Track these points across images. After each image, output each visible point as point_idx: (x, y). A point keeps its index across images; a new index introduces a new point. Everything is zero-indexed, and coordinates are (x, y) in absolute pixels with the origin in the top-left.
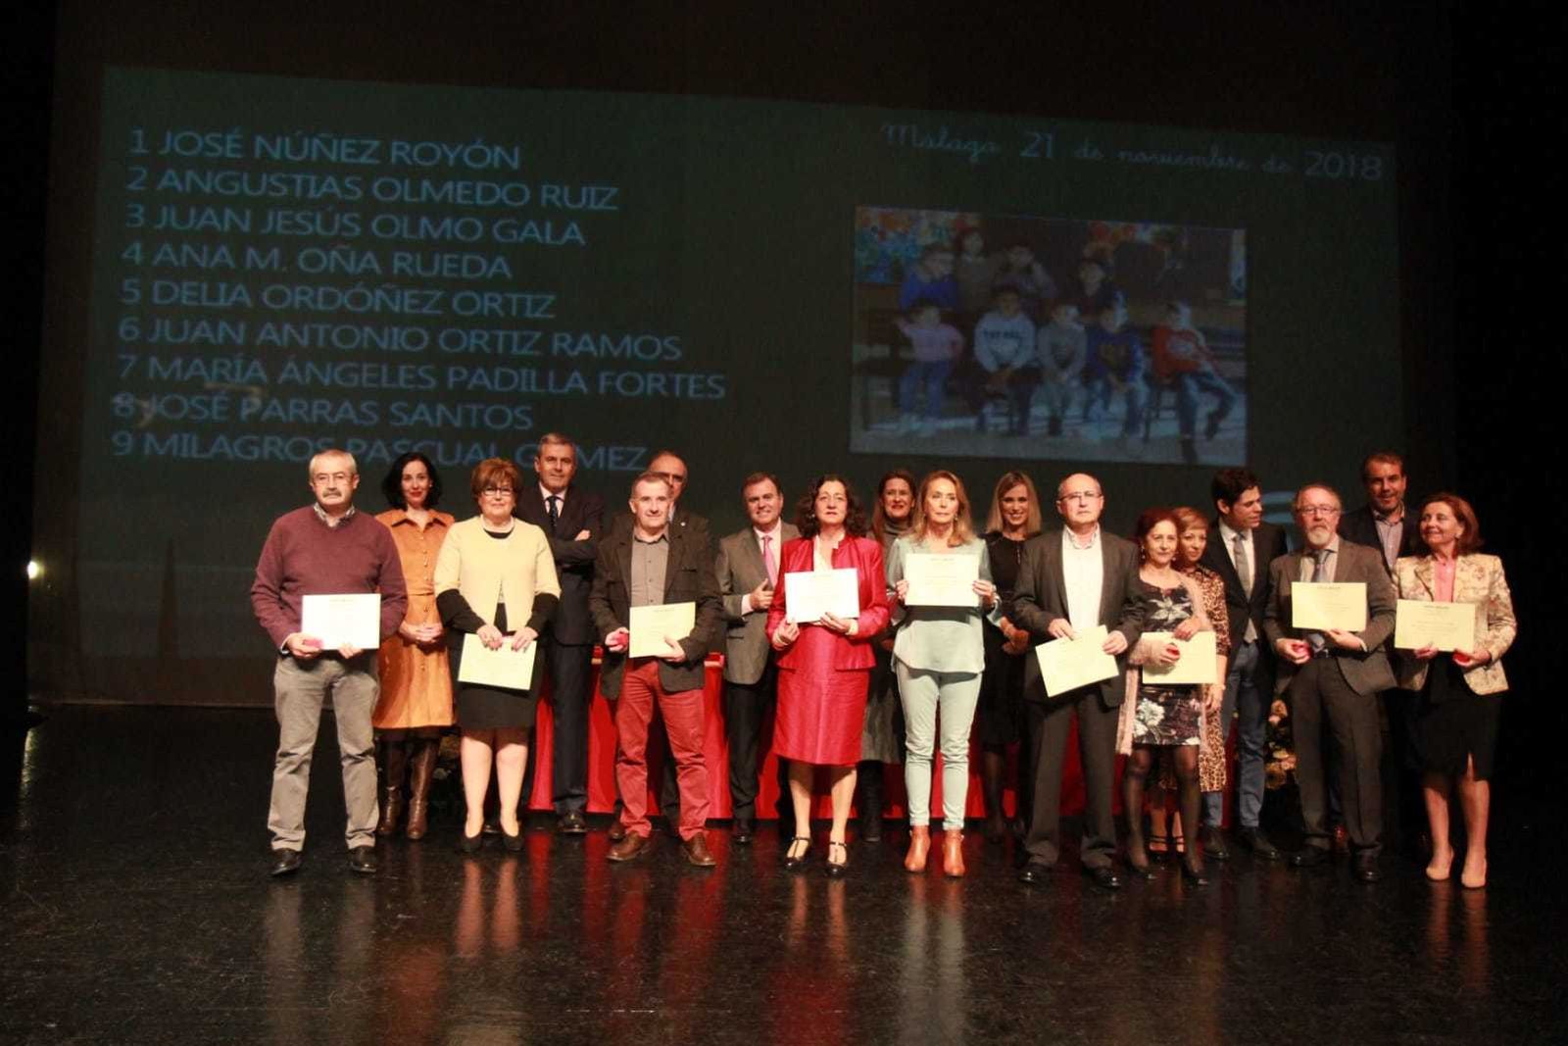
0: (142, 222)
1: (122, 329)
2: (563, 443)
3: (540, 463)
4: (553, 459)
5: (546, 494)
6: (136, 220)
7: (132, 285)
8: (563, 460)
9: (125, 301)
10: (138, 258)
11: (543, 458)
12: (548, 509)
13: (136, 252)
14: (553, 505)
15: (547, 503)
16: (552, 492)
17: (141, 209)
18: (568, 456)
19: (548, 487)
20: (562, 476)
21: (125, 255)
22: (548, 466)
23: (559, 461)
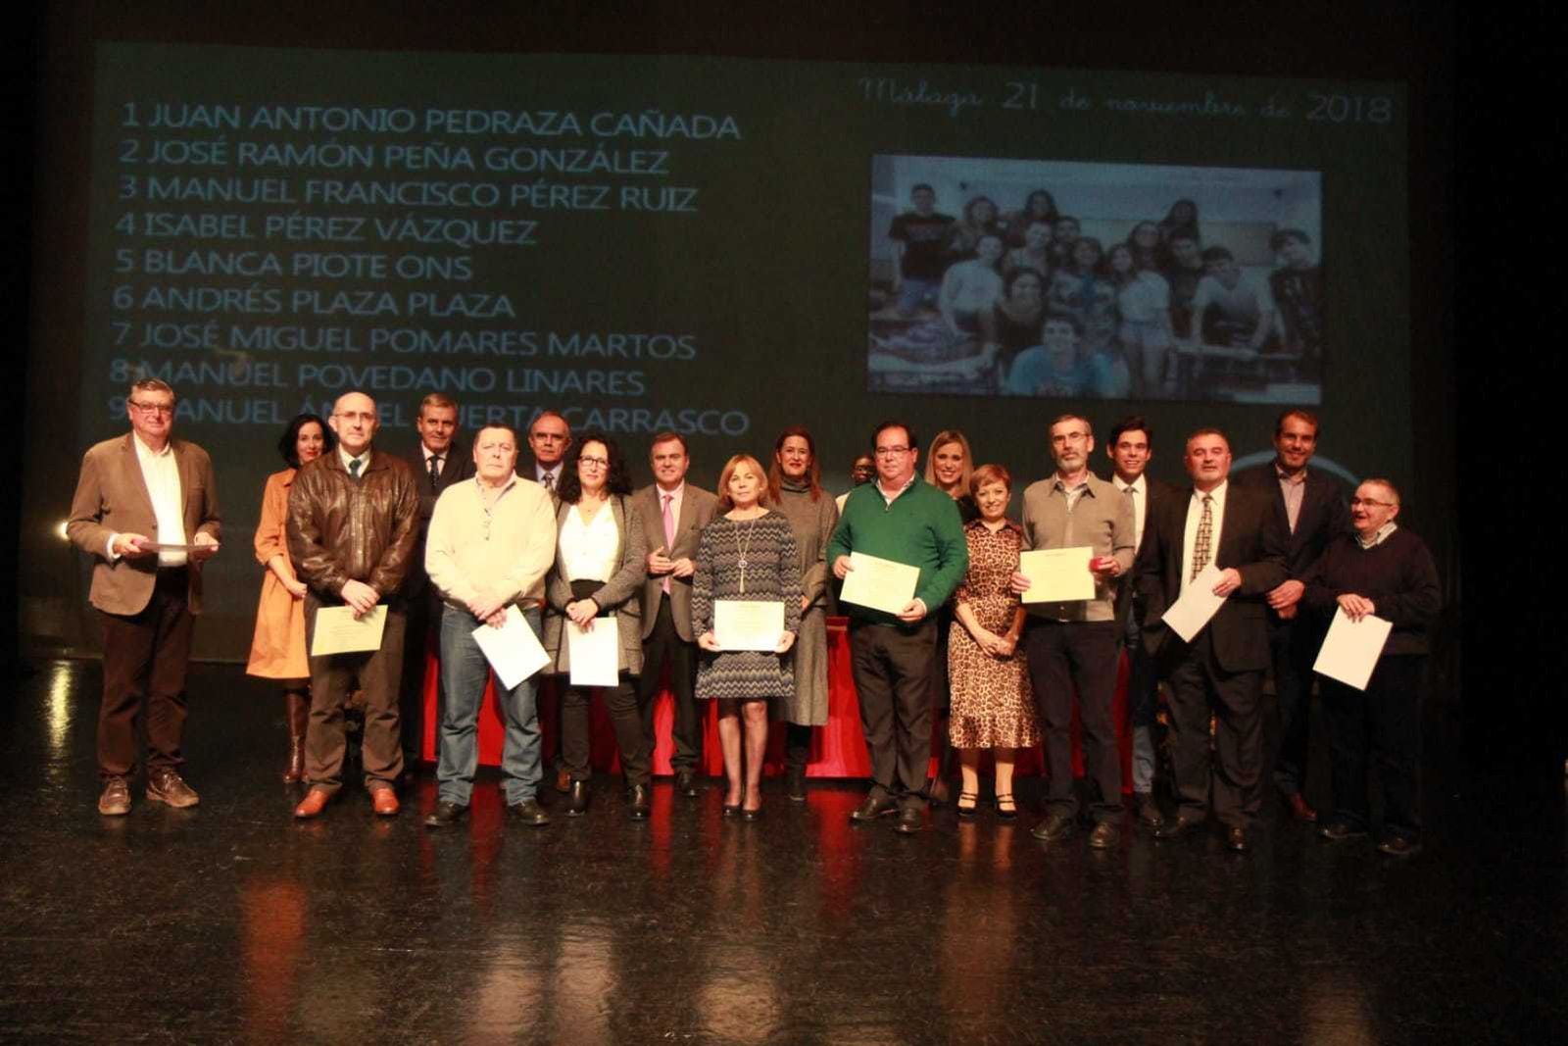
0: (134, 192)
1: (117, 298)
2: (445, 405)
3: (421, 423)
4: (434, 421)
5: (428, 454)
6: (127, 192)
7: (126, 255)
8: (444, 422)
9: (120, 270)
10: (131, 228)
11: (426, 419)
12: (429, 469)
13: (128, 223)
14: (434, 465)
15: (429, 463)
16: (434, 452)
17: (133, 180)
18: (450, 419)
19: (429, 447)
20: (444, 438)
21: (119, 226)
22: (430, 428)
23: (440, 424)
